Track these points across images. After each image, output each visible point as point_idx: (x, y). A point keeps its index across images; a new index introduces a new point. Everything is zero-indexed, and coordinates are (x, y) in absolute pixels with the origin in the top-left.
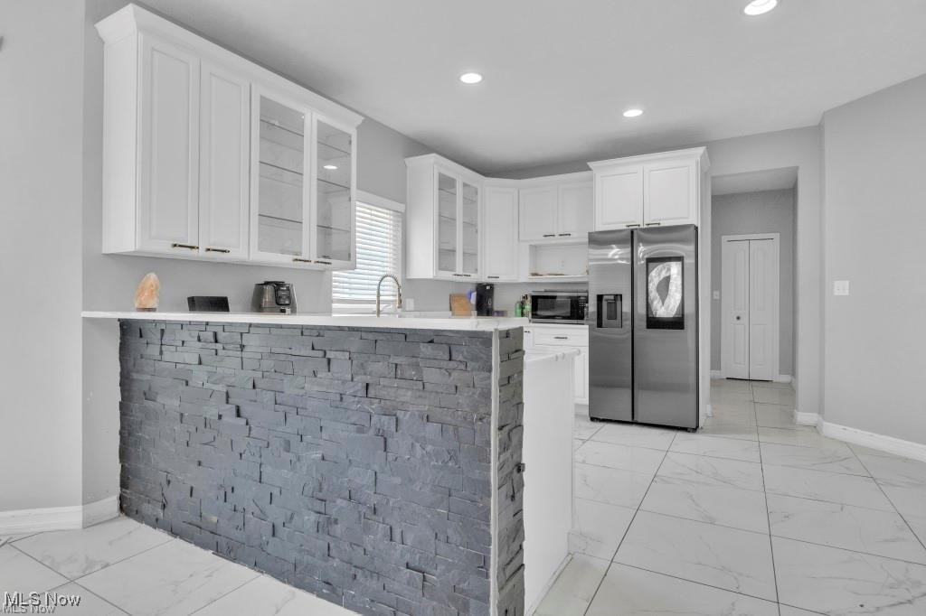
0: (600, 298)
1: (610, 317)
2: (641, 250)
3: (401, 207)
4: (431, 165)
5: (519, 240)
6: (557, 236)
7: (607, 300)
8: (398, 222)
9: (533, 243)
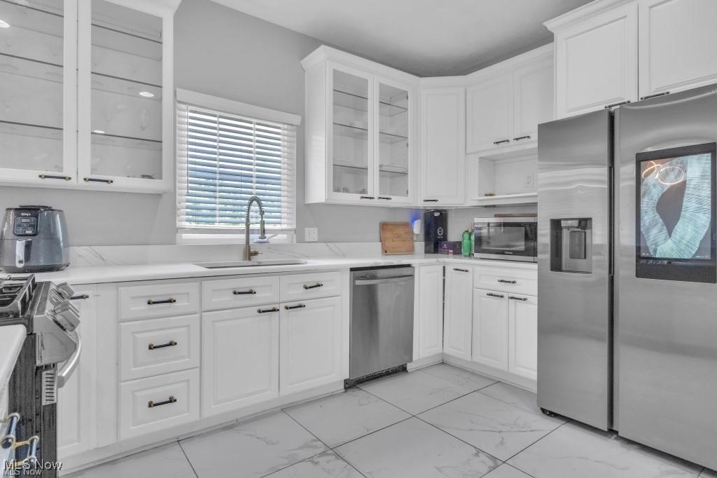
0: (556, 225)
1: (573, 256)
2: (629, 143)
3: (297, 120)
4: (323, 60)
5: (466, 154)
6: (512, 142)
7: (568, 228)
8: (293, 136)
9: (483, 155)
